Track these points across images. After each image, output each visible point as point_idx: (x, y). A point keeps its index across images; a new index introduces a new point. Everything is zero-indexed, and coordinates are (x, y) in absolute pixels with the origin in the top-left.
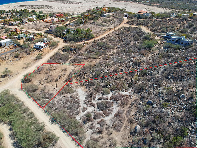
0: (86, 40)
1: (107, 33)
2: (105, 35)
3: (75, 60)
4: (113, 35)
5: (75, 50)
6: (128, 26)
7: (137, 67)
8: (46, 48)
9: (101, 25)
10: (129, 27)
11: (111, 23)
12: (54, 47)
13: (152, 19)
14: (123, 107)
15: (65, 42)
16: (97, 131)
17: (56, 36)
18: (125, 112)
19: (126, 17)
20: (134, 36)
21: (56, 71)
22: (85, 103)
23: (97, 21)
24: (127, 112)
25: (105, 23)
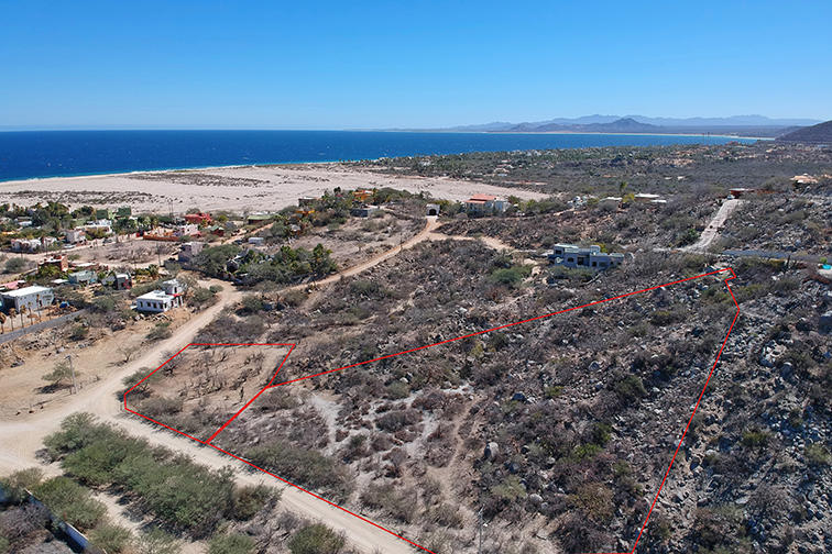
0: (314, 279)
1: (381, 259)
2: (373, 263)
3: (285, 333)
4: (397, 264)
5: (279, 307)
6: (442, 237)
7: (480, 328)
8: (178, 310)
9: (355, 237)
10: (447, 242)
11: (387, 232)
12: (204, 306)
13: (515, 216)
14: (450, 420)
15: (240, 290)
16: (385, 472)
17: (207, 275)
18: (458, 428)
19: (435, 214)
20: (462, 262)
21: (229, 364)
22: (342, 423)
23: (342, 227)
24: (461, 427)
25: (369, 234)
